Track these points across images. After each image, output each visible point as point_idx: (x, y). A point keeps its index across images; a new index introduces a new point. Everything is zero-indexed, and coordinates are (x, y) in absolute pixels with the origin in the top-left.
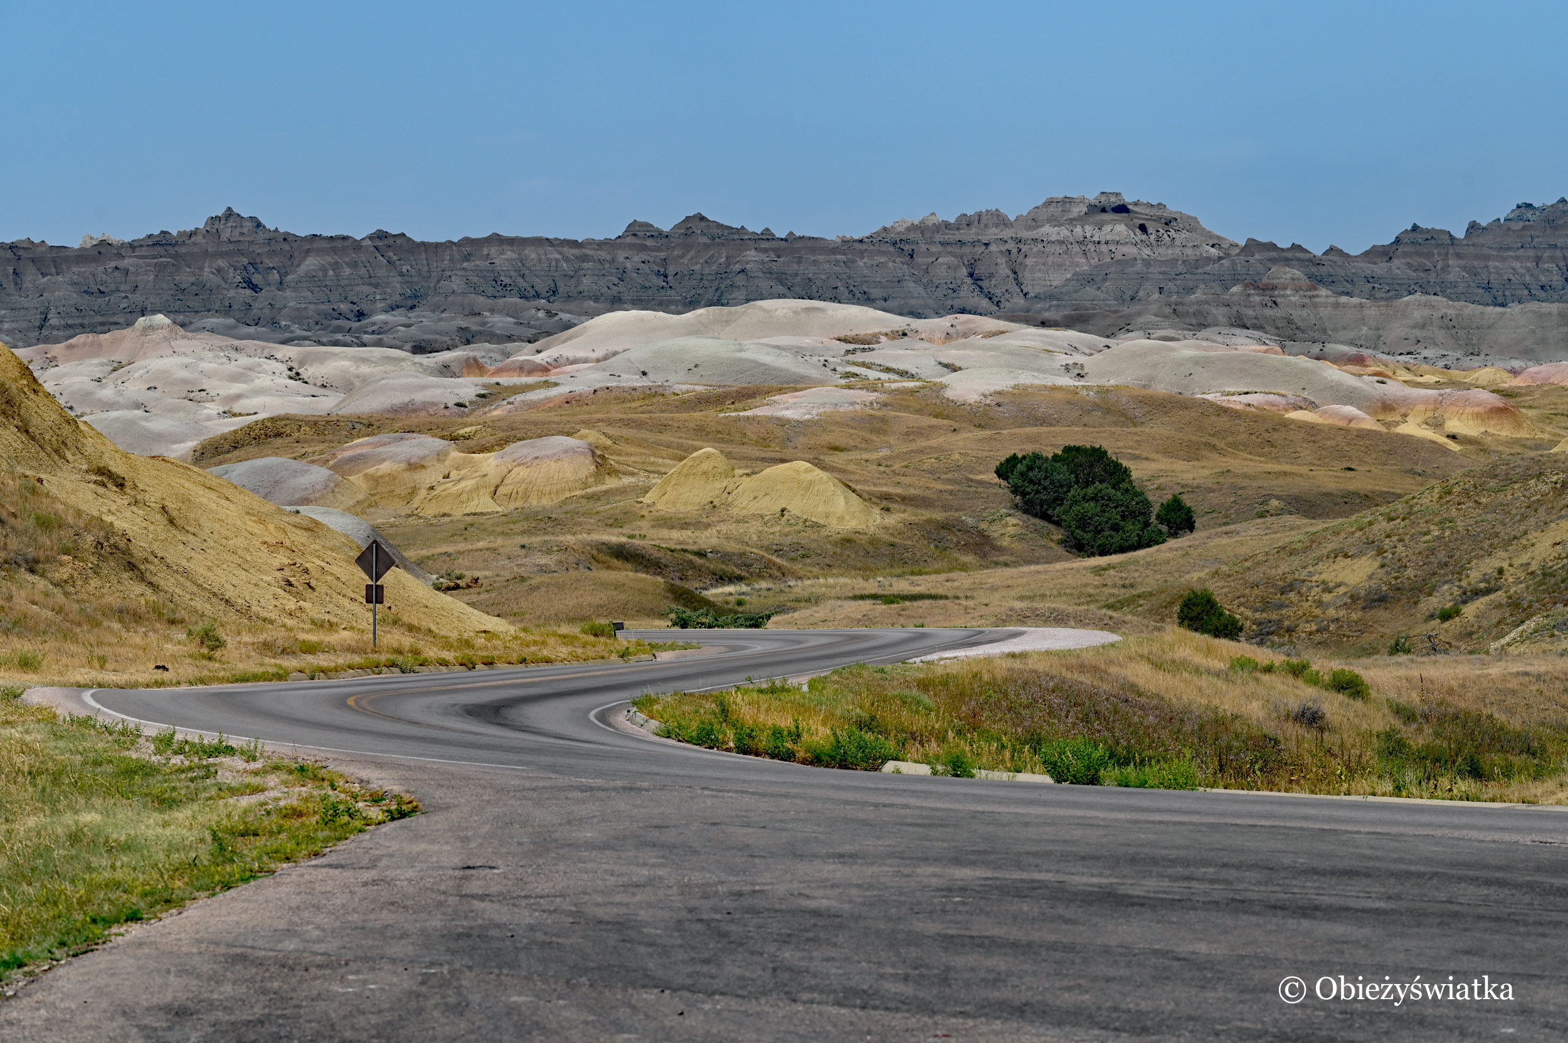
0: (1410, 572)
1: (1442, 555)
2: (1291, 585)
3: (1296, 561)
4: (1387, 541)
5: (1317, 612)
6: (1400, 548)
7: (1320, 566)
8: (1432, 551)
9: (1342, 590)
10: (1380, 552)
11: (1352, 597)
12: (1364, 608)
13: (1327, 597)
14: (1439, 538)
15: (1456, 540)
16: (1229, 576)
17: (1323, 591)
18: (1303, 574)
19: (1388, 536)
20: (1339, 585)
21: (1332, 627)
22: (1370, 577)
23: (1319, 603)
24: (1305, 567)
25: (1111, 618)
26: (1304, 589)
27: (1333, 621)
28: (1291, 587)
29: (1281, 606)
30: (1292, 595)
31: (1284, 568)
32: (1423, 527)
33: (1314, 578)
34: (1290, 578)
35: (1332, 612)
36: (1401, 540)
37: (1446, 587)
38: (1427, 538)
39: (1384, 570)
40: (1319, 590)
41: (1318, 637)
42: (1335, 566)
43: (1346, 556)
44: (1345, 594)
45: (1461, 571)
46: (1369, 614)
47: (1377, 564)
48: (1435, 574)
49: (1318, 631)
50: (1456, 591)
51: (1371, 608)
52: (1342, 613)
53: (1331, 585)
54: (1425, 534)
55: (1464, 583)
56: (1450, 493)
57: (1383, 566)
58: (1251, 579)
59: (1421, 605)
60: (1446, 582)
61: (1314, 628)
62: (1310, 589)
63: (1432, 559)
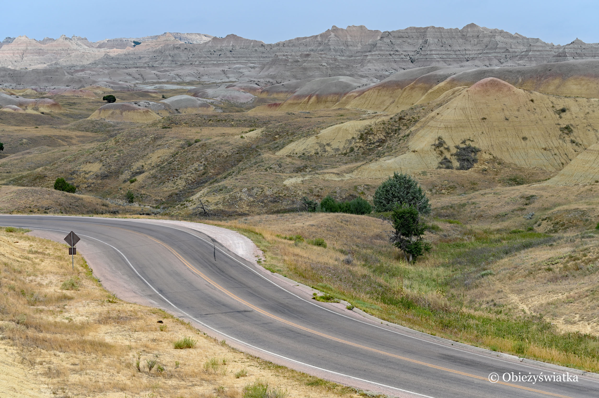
0: (113, 167)
1: (122, 161)
2: (73, 172)
3: (73, 164)
4: (102, 157)
5: (85, 180)
6: (108, 160)
7: (82, 166)
8: (118, 160)
9: (92, 173)
10: (101, 161)
11: (96, 176)
12: (101, 179)
13: (87, 176)
14: (120, 156)
15: (125, 156)
16: (51, 170)
17: (85, 174)
18: (77, 169)
19: (102, 156)
20: (90, 172)
21: (92, 185)
22: (100, 169)
23: (85, 178)
24: (77, 166)
25: (49, 191)
26: (78, 173)
27: (92, 183)
28: (73, 173)
29: (72, 179)
30: (75, 175)
31: (69, 167)
32: (113, 153)
33: (81, 170)
34: (72, 170)
35: (90, 181)
36: (107, 157)
37: (126, 172)
38: (115, 156)
39: (104, 167)
40: (84, 173)
41: (89, 189)
42: (87, 166)
43: (90, 163)
44: (93, 175)
45: (130, 167)
46: (104, 181)
47: (101, 165)
48: (121, 168)
49: (88, 187)
50: (130, 173)
51: (104, 179)
52: (94, 181)
53: (87, 172)
54: (115, 155)
55: (132, 170)
56: (118, 142)
57: (104, 166)
58: (60, 171)
59: (120, 178)
60: (126, 170)
61: (86, 186)
62: (80, 173)
63: (119, 163)
